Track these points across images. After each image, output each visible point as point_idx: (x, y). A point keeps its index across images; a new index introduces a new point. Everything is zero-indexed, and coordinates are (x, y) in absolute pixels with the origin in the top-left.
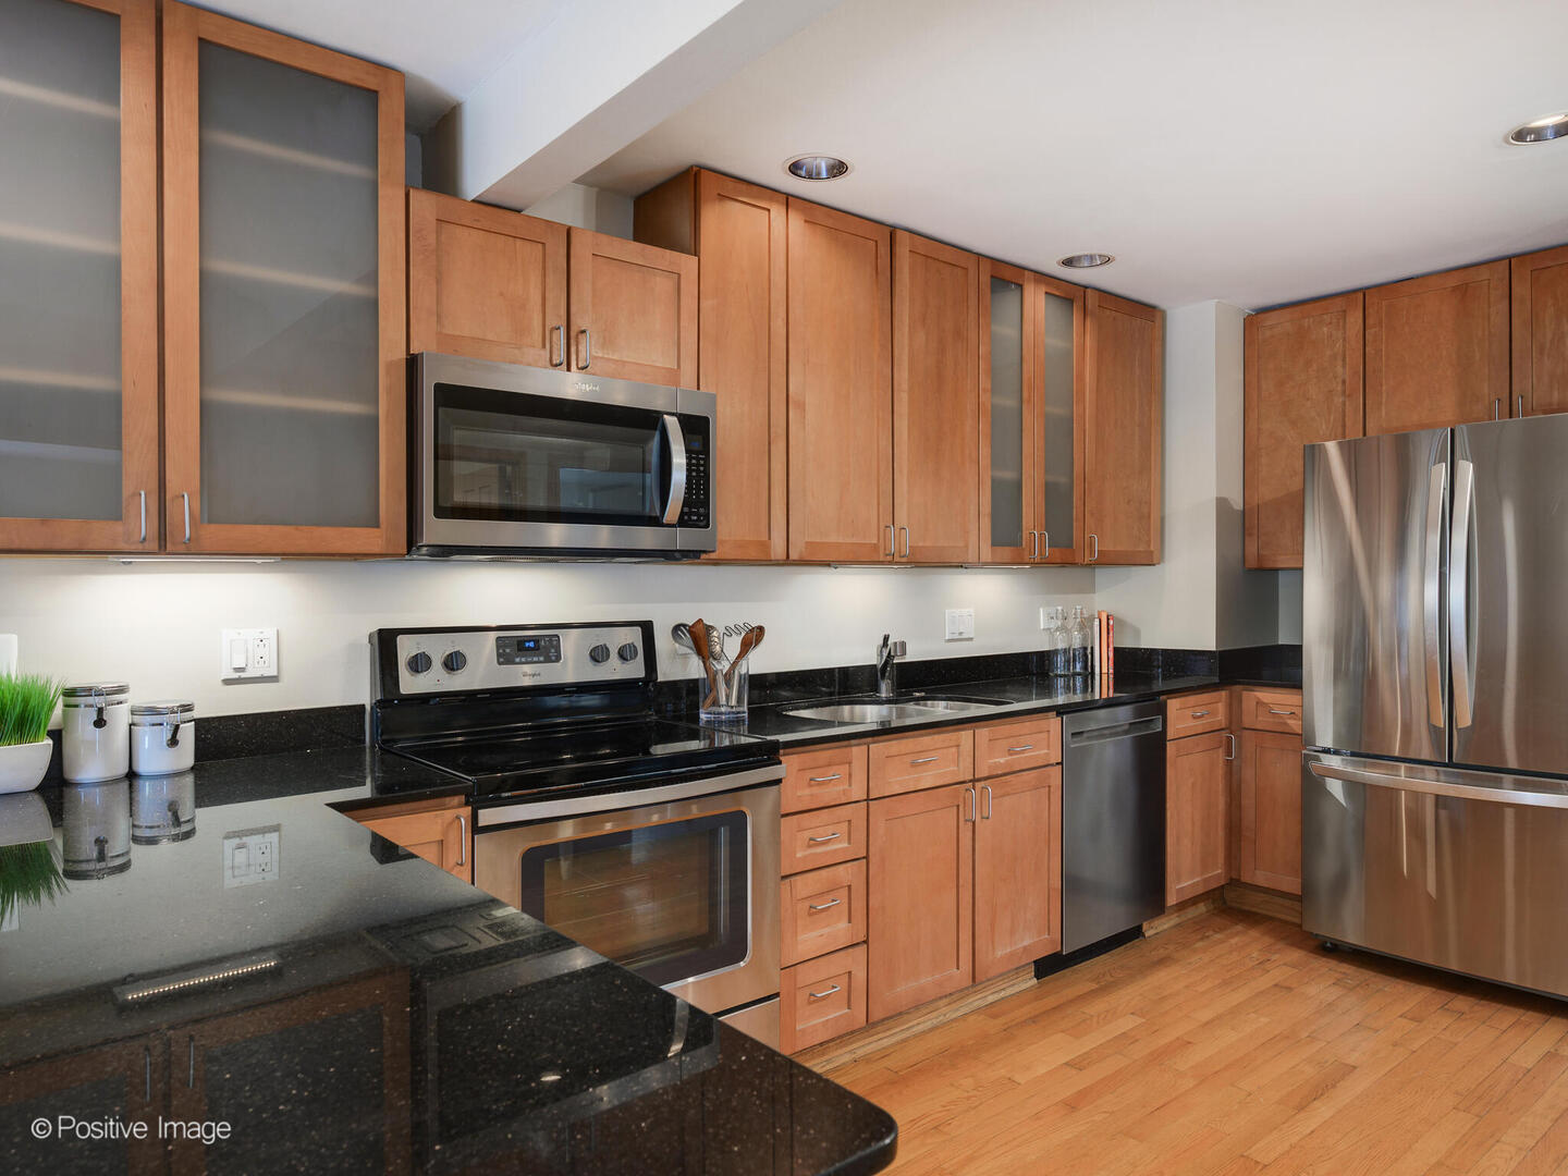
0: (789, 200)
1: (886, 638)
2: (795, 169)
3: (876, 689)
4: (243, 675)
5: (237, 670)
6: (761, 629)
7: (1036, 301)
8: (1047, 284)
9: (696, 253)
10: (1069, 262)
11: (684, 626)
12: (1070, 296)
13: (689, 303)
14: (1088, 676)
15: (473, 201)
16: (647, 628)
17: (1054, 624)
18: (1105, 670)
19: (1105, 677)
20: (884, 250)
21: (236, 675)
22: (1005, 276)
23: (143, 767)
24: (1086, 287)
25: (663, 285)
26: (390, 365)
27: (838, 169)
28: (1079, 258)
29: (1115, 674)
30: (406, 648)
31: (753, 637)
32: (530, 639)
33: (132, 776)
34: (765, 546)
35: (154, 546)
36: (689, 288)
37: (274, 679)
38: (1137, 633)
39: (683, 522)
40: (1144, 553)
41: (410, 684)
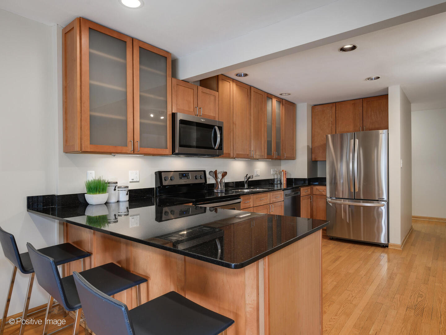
0: (233, 80)
1: (247, 175)
2: (237, 75)
3: (244, 186)
4: (133, 181)
5: (133, 179)
6: (226, 173)
7: (275, 101)
8: (276, 98)
9: (218, 91)
10: (281, 94)
11: (211, 171)
12: (281, 101)
13: (217, 102)
14: (281, 184)
15: (182, 80)
16: (204, 171)
17: (274, 173)
18: (284, 183)
19: (284, 184)
20: (249, 91)
21: (132, 181)
22: (270, 96)
23: (121, 200)
24: (283, 99)
25: (212, 98)
26: (169, 114)
27: (246, 75)
28: (283, 94)
29: (287, 184)
30: (163, 175)
31: (224, 174)
32: (184, 174)
33: (118, 201)
34: (229, 154)
35: (133, 152)
36: (217, 99)
37: (138, 182)
38: (290, 175)
39: (218, 149)
40: (292, 157)
41: (165, 183)
